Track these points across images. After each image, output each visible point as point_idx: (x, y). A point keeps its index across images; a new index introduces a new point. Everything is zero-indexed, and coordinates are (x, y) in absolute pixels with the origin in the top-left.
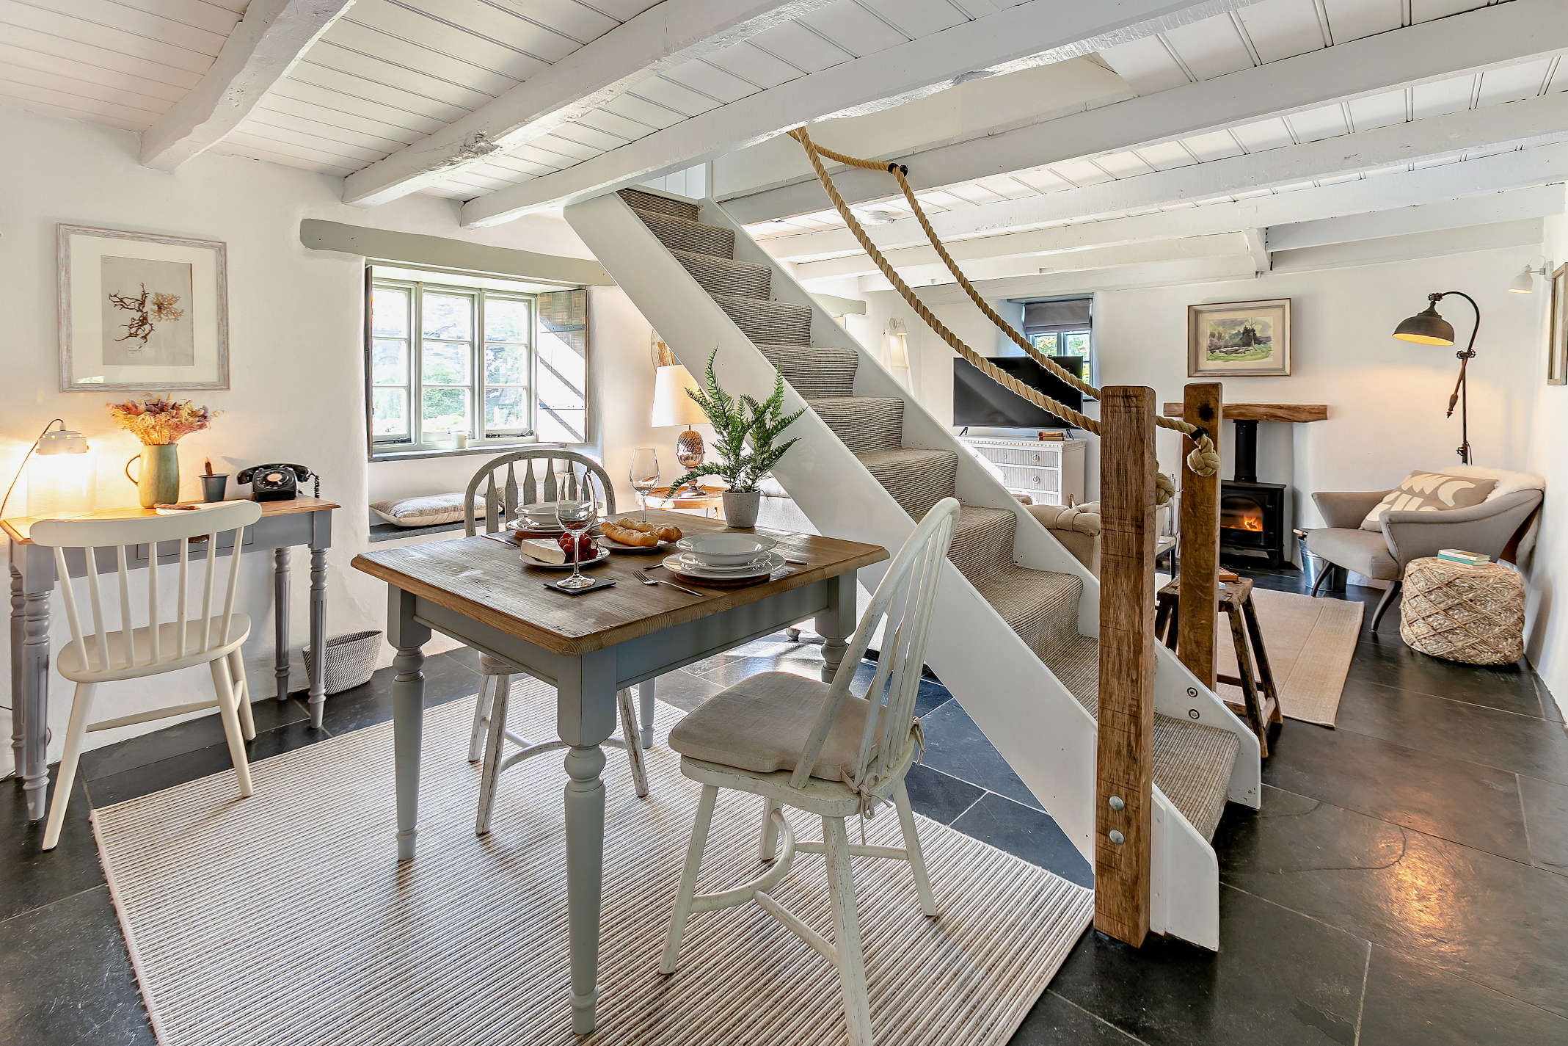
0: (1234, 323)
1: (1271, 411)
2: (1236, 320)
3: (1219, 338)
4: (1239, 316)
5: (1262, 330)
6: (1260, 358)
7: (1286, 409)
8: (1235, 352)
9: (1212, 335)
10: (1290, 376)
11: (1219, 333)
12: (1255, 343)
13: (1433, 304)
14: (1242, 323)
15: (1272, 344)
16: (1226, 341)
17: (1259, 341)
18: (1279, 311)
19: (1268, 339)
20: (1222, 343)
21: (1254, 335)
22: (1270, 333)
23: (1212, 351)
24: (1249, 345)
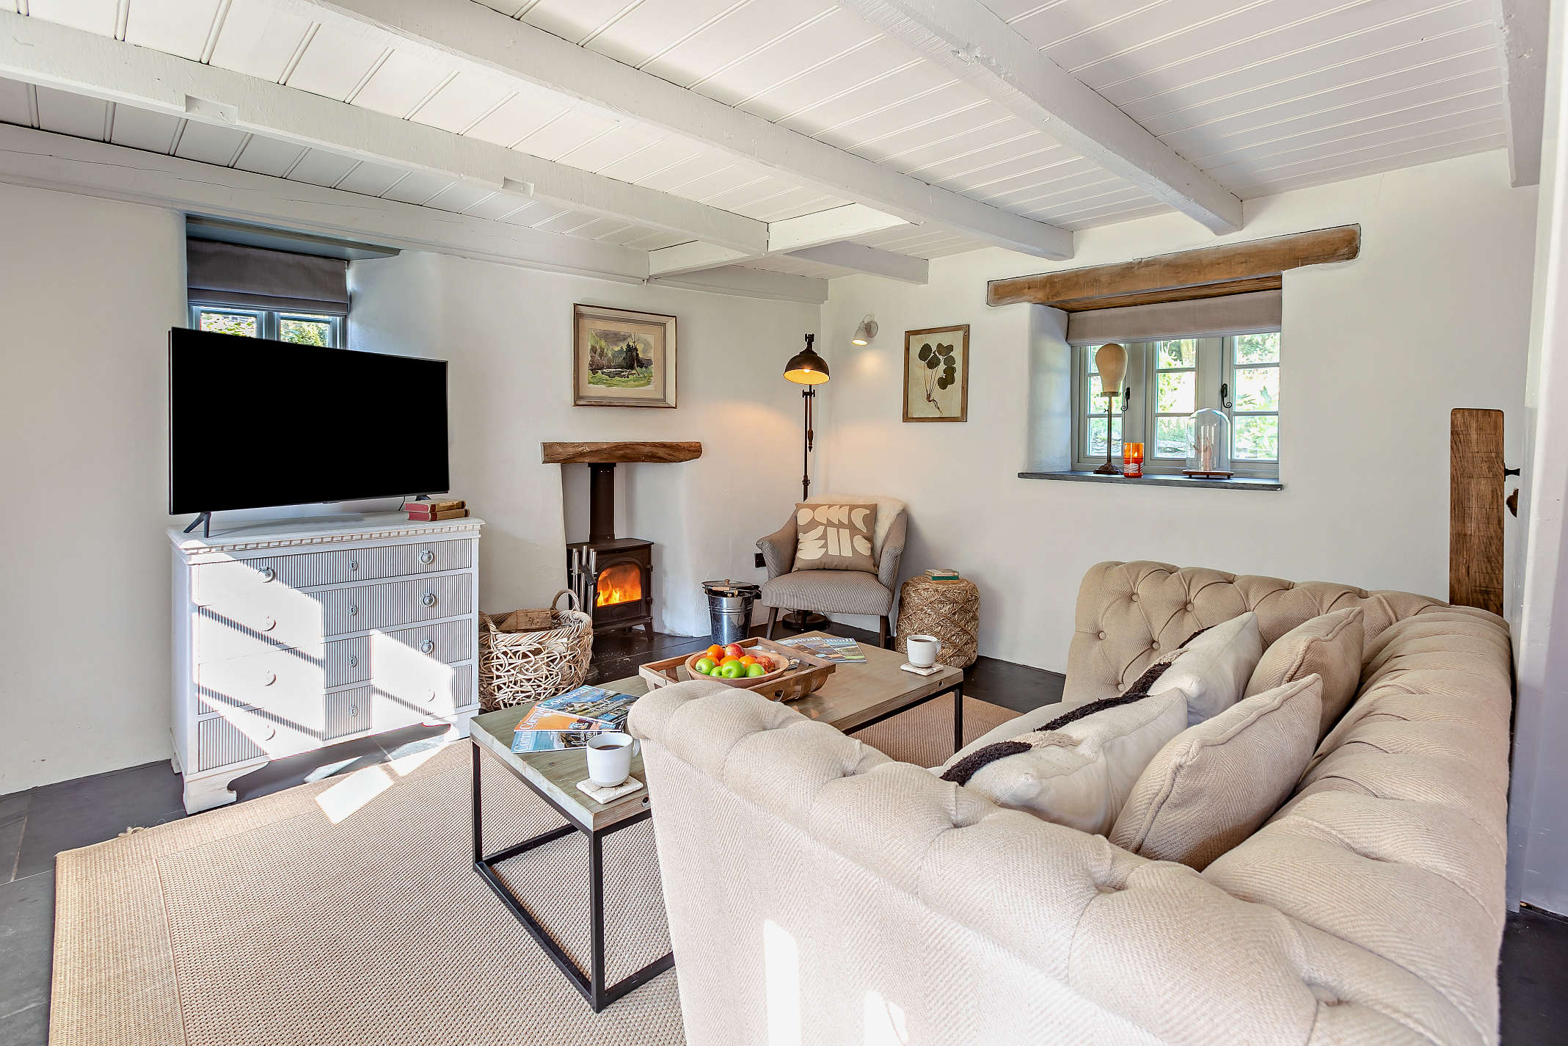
0: (617, 338)
1: (654, 450)
2: (619, 333)
3: (601, 355)
4: (622, 328)
5: (644, 351)
6: (642, 386)
7: (669, 447)
8: (619, 374)
9: (594, 350)
10: (675, 408)
11: (601, 348)
12: (638, 366)
13: (810, 345)
14: (625, 338)
15: (653, 368)
16: (609, 361)
17: (642, 364)
18: (659, 330)
19: (649, 362)
20: (605, 362)
21: (637, 355)
22: (651, 355)
23: (594, 371)
24: (631, 367)
